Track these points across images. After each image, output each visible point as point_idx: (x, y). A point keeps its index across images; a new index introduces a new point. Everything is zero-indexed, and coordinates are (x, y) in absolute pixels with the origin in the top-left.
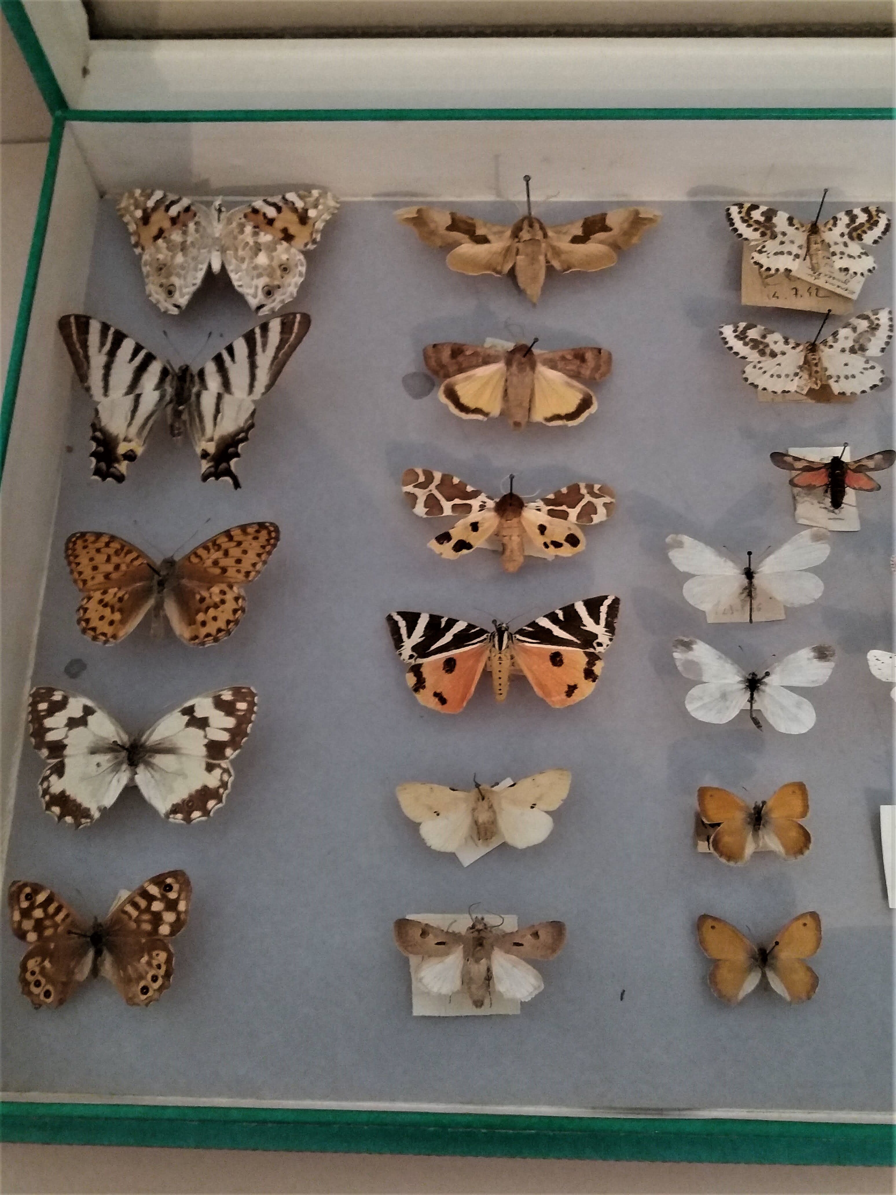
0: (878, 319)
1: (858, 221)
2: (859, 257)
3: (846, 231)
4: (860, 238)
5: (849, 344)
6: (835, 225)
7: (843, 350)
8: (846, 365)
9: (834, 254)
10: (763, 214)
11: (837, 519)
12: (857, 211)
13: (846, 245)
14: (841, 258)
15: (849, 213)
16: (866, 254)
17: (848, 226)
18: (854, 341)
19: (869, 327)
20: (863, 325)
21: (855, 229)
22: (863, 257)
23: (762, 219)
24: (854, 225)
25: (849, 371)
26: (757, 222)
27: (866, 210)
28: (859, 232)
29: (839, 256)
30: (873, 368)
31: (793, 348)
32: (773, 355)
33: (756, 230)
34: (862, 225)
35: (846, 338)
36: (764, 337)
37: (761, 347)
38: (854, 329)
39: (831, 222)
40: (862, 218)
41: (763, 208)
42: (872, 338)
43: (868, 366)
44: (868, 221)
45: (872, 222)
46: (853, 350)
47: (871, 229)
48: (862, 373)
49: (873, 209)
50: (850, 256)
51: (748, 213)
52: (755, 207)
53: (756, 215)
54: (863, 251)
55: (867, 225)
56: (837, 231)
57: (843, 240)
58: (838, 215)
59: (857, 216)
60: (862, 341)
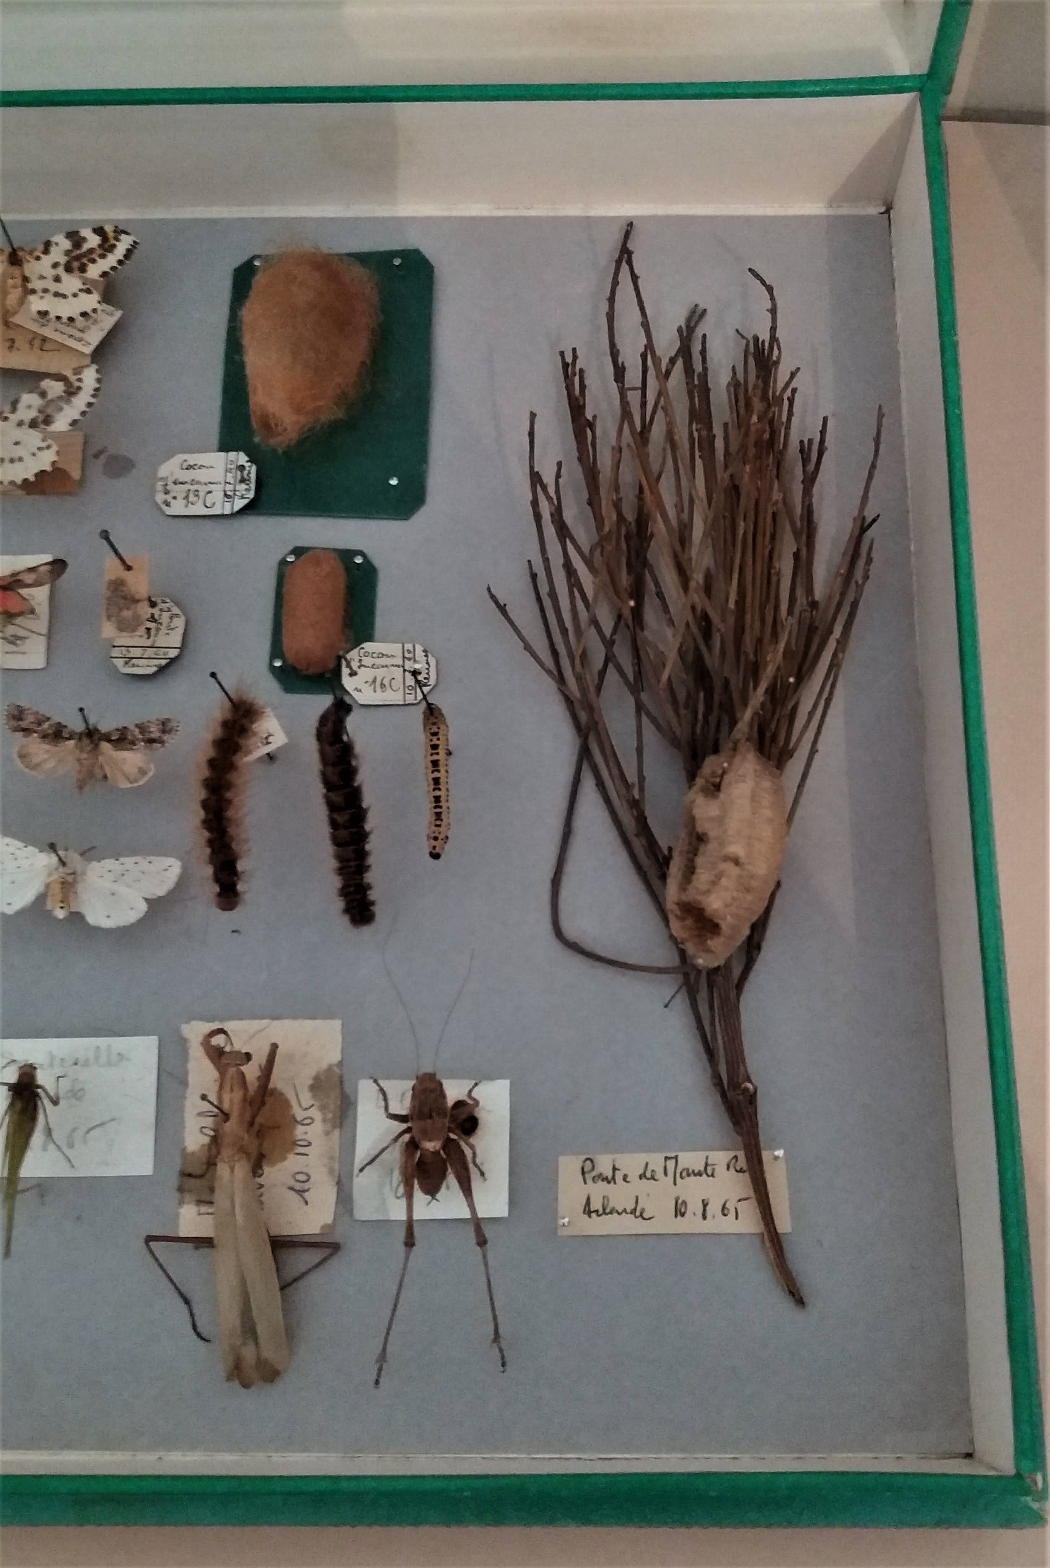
0: (80, 380)
1: (86, 247)
2: (75, 295)
3: (63, 260)
4: (83, 269)
5: (33, 414)
6: (46, 251)
7: (20, 424)
8: (17, 443)
9: (33, 291)
11: (16, 652)
12: (85, 232)
13: (57, 279)
14: (42, 298)
15: (72, 235)
16: (88, 291)
17: (67, 253)
18: (40, 411)
19: (65, 392)
20: (55, 388)
21: (78, 258)
22: (83, 295)
24: (78, 252)
25: (19, 452)
27: (99, 231)
28: (85, 260)
30: (48, 447)
34: (91, 251)
35: (29, 407)
38: (43, 394)
39: (41, 247)
40: (93, 241)
42: (65, 407)
43: (44, 445)
44: (100, 246)
45: (106, 246)
46: (33, 424)
47: (103, 256)
48: (34, 455)
49: (109, 229)
50: (57, 294)
54: (84, 287)
55: (99, 251)
56: (47, 261)
57: (54, 272)
58: (54, 239)
59: (84, 239)
60: (49, 411)
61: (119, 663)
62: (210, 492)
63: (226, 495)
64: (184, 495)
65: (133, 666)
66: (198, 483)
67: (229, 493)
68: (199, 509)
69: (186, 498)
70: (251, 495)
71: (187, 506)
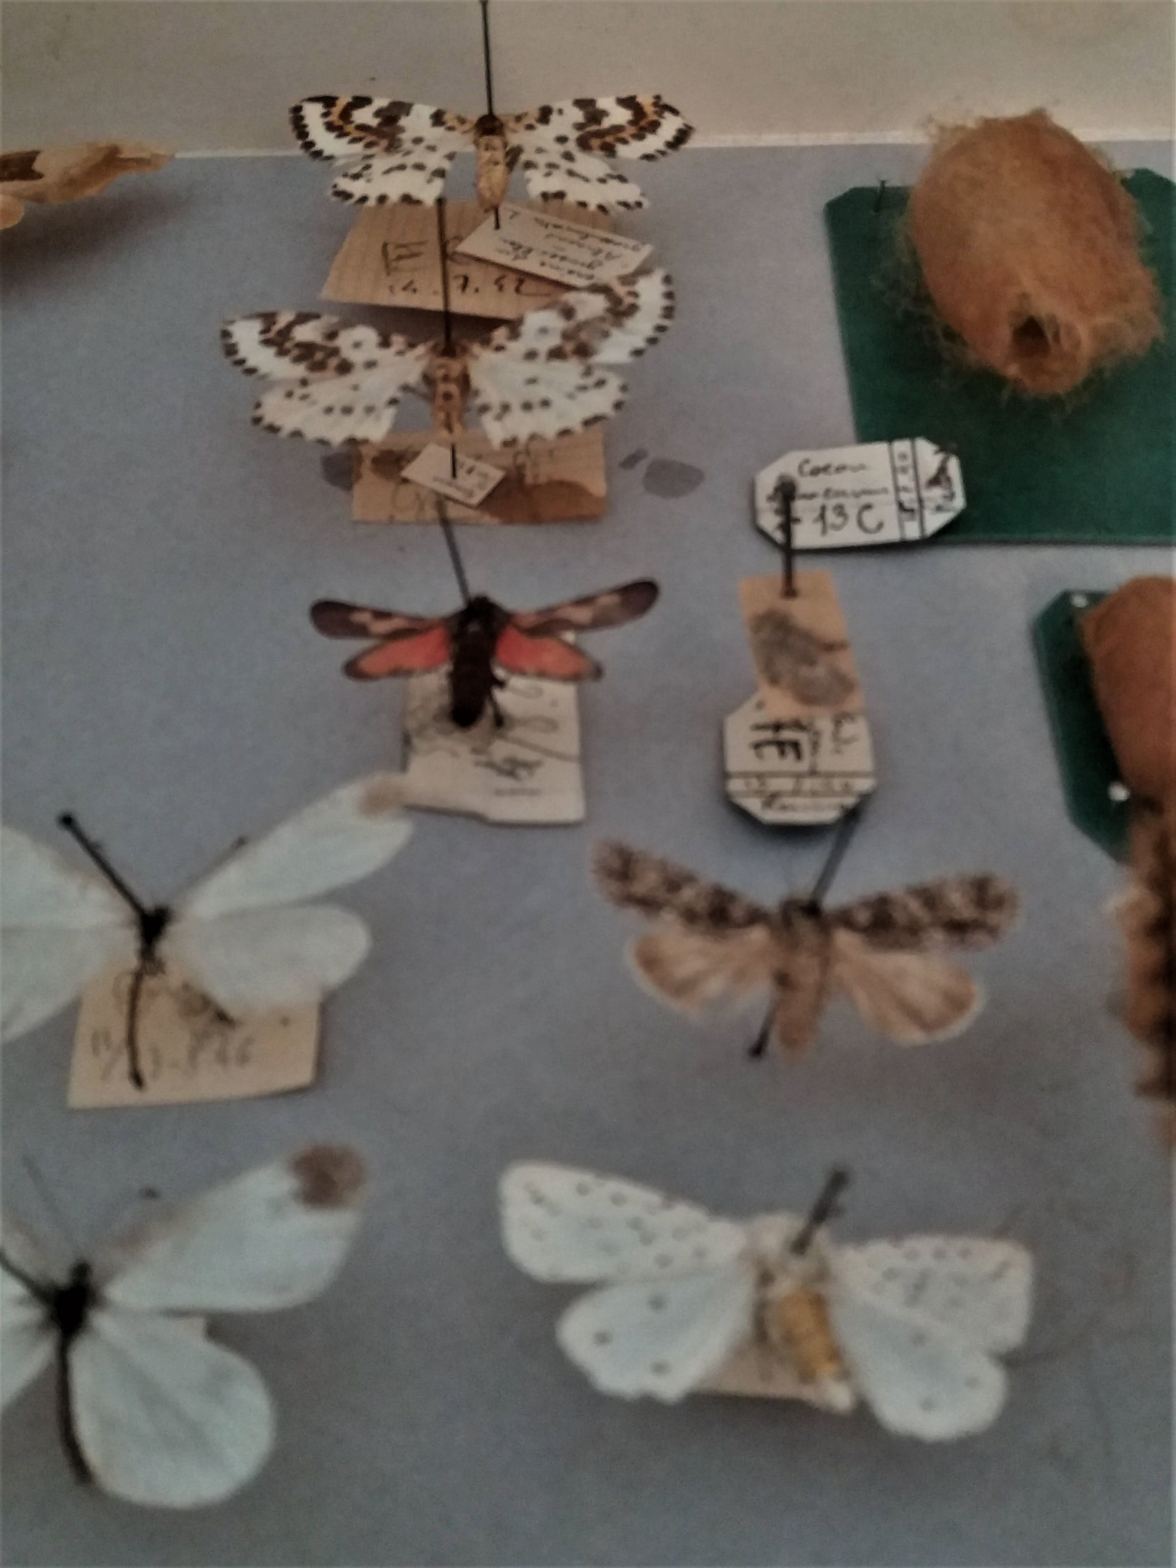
0: (635, 295)
1: (606, 123)
2: (602, 181)
3: (573, 134)
4: (609, 150)
5: (554, 341)
6: (544, 120)
7: (531, 355)
8: (532, 382)
9: (530, 165)
10: (378, 114)
11: (518, 791)
12: (605, 103)
13: (568, 156)
14: (548, 174)
15: (586, 104)
16: (620, 177)
17: (579, 127)
18: (567, 337)
19: (609, 310)
20: (591, 302)
21: (599, 134)
22: (613, 181)
23: (374, 122)
24: (597, 127)
25: (536, 394)
26: (362, 128)
27: (629, 102)
28: (608, 139)
29: (543, 170)
30: (601, 383)
31: (400, 353)
32: (345, 368)
33: (354, 141)
34: (617, 128)
35: (544, 331)
36: (332, 335)
37: (319, 356)
38: (568, 313)
39: (535, 114)
40: (620, 116)
41: (380, 102)
42: (614, 332)
43: (590, 381)
44: (632, 123)
45: (643, 123)
46: (556, 354)
47: (638, 136)
48: (569, 396)
49: (645, 102)
50: (571, 173)
51: (346, 114)
52: (361, 102)
53: (364, 116)
54: (613, 172)
55: (632, 130)
56: (545, 134)
57: (560, 148)
58: (556, 106)
59: (604, 113)
60: (584, 336)
61: (754, 805)
62: (868, 507)
63: (901, 506)
64: (816, 514)
65: (784, 808)
66: (842, 494)
67: (907, 505)
68: (851, 535)
69: (822, 517)
70: (959, 502)
71: (824, 531)
